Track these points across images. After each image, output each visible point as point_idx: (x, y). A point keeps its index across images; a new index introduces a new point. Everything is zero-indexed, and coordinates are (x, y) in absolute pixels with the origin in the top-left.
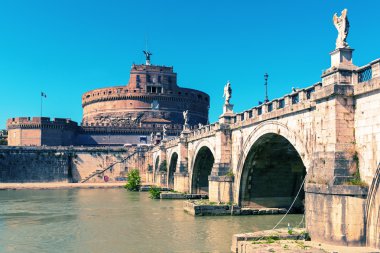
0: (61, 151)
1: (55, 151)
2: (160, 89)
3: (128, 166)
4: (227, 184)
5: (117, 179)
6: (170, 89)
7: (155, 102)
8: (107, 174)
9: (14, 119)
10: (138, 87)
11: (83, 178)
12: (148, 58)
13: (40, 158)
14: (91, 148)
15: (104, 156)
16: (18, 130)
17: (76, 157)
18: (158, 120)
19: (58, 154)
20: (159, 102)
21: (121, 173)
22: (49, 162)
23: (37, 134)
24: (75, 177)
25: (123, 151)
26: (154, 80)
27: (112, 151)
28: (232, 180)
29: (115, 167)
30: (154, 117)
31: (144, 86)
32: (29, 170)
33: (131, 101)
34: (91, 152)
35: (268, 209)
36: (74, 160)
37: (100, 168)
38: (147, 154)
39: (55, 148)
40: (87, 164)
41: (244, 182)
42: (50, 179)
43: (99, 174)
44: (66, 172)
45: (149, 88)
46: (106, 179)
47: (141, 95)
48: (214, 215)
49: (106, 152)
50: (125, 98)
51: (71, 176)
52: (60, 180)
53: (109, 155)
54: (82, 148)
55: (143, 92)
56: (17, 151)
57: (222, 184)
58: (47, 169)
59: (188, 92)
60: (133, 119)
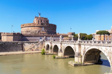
0: (20, 43)
1: (18, 43)
2: (44, 24)
3: (39, 46)
4: (80, 58)
5: (36, 50)
6: (47, 24)
7: (43, 27)
8: (33, 49)
9: (4, 33)
10: (38, 23)
11: (26, 50)
12: (40, 15)
13: (14, 45)
14: (28, 42)
15: (32, 44)
16: (6, 36)
17: (24, 44)
18: (44, 33)
19: (19, 43)
20: (44, 28)
21: (37, 48)
22: (16, 46)
23: (12, 38)
24: (24, 50)
25: (37, 42)
26: (43, 22)
27: (34, 42)
28: (82, 57)
29: (35, 47)
30: (43, 32)
31: (40, 23)
32: (11, 48)
33: (36, 27)
34: (28, 43)
35: (90, 64)
36: (23, 45)
37: (31, 47)
38: (44, 43)
39: (18, 42)
40: (27, 46)
41: (85, 58)
42: (17, 51)
43: (31, 49)
44: (21, 49)
45: (41, 24)
46: (33, 50)
47: (39, 26)
48: (78, 66)
49: (32, 43)
50: (35, 26)
51: (23, 49)
52: (20, 51)
53: (33, 44)
54: (25, 42)
55: (40, 25)
56: (7, 43)
57: (79, 58)
58: (16, 48)
59: (52, 25)
60: (37, 32)
